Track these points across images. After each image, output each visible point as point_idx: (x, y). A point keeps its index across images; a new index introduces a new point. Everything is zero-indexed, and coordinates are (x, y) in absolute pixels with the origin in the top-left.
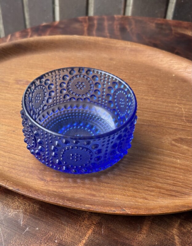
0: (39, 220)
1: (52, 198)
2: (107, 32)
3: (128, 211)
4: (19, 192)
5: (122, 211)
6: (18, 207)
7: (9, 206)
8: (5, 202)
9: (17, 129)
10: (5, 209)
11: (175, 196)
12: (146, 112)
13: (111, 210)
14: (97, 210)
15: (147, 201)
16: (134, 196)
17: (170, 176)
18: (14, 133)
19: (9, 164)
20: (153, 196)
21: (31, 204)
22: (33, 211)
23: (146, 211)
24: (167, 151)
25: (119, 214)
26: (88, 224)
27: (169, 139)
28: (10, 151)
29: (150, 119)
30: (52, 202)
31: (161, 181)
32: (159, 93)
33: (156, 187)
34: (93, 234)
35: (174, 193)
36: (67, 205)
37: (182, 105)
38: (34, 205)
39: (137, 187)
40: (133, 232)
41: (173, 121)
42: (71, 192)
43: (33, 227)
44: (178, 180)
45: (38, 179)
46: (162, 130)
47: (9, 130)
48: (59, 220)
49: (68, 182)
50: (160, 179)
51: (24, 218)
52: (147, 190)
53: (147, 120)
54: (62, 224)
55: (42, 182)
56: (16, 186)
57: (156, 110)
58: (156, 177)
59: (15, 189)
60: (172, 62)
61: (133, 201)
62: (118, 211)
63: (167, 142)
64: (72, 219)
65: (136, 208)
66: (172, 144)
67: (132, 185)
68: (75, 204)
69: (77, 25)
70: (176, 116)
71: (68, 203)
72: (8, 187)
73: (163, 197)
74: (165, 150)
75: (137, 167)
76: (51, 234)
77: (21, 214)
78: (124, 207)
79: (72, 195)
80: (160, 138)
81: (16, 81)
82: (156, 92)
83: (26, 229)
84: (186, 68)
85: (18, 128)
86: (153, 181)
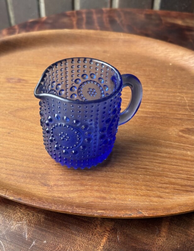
0: (46, 232)
1: (59, 205)
2: (96, 24)
3: (145, 214)
4: (21, 201)
5: (138, 214)
6: (20, 219)
7: (10, 218)
8: (6, 214)
9: (12, 131)
10: (6, 222)
11: (191, 191)
12: (148, 104)
13: (127, 214)
14: (111, 216)
15: (162, 199)
16: (148, 195)
17: (182, 170)
18: (10, 135)
19: (6, 170)
20: (168, 194)
21: (35, 214)
22: (38, 222)
23: (165, 211)
24: (175, 143)
25: (136, 217)
26: (102, 231)
27: (176, 130)
28: (6, 155)
29: (153, 111)
30: (59, 210)
31: (174, 176)
32: (158, 83)
33: (170, 183)
34: (108, 242)
35: (189, 189)
36: (77, 212)
37: (184, 94)
38: (39, 215)
39: (149, 185)
40: (151, 236)
41: (177, 111)
42: (79, 197)
43: (39, 240)
44: (192, 173)
45: (41, 184)
46: (167, 121)
47: (4, 132)
48: (69, 230)
49: (74, 186)
50: (173, 174)
51: (29, 230)
52: (161, 187)
53: (150, 112)
54: (72, 234)
55: (45, 188)
56: (18, 195)
57: (158, 101)
58: (168, 172)
59: (16, 198)
60: (168, 50)
61: (148, 200)
62: (134, 215)
63: (174, 134)
64: (83, 228)
65: (154, 209)
66: (179, 135)
67: (144, 183)
68: (86, 210)
69: (66, 20)
70: (179, 105)
71: (78, 210)
72: (8, 197)
73: (179, 194)
74: (173, 142)
75: (147, 163)
76: (61, 246)
77: (25, 226)
78: (141, 210)
79: (80, 199)
80: (166, 130)
81: (8, 79)
82: (155, 83)
83: (32, 244)
84: (182, 56)
85: (14, 130)
86: (165, 176)
